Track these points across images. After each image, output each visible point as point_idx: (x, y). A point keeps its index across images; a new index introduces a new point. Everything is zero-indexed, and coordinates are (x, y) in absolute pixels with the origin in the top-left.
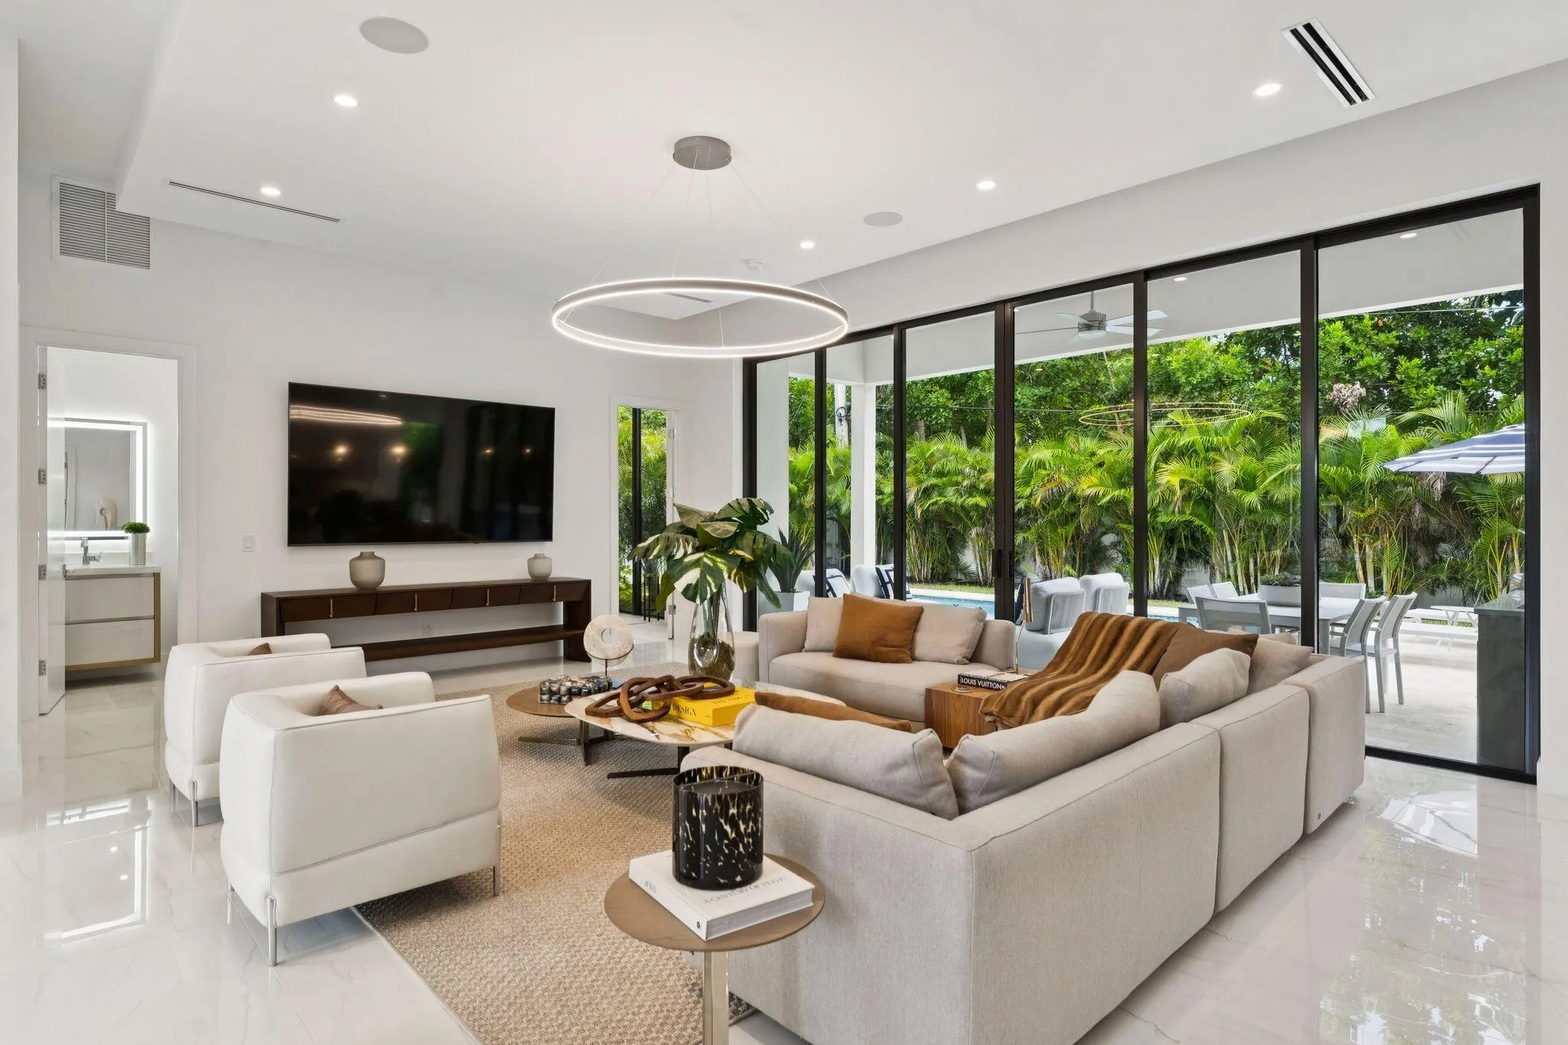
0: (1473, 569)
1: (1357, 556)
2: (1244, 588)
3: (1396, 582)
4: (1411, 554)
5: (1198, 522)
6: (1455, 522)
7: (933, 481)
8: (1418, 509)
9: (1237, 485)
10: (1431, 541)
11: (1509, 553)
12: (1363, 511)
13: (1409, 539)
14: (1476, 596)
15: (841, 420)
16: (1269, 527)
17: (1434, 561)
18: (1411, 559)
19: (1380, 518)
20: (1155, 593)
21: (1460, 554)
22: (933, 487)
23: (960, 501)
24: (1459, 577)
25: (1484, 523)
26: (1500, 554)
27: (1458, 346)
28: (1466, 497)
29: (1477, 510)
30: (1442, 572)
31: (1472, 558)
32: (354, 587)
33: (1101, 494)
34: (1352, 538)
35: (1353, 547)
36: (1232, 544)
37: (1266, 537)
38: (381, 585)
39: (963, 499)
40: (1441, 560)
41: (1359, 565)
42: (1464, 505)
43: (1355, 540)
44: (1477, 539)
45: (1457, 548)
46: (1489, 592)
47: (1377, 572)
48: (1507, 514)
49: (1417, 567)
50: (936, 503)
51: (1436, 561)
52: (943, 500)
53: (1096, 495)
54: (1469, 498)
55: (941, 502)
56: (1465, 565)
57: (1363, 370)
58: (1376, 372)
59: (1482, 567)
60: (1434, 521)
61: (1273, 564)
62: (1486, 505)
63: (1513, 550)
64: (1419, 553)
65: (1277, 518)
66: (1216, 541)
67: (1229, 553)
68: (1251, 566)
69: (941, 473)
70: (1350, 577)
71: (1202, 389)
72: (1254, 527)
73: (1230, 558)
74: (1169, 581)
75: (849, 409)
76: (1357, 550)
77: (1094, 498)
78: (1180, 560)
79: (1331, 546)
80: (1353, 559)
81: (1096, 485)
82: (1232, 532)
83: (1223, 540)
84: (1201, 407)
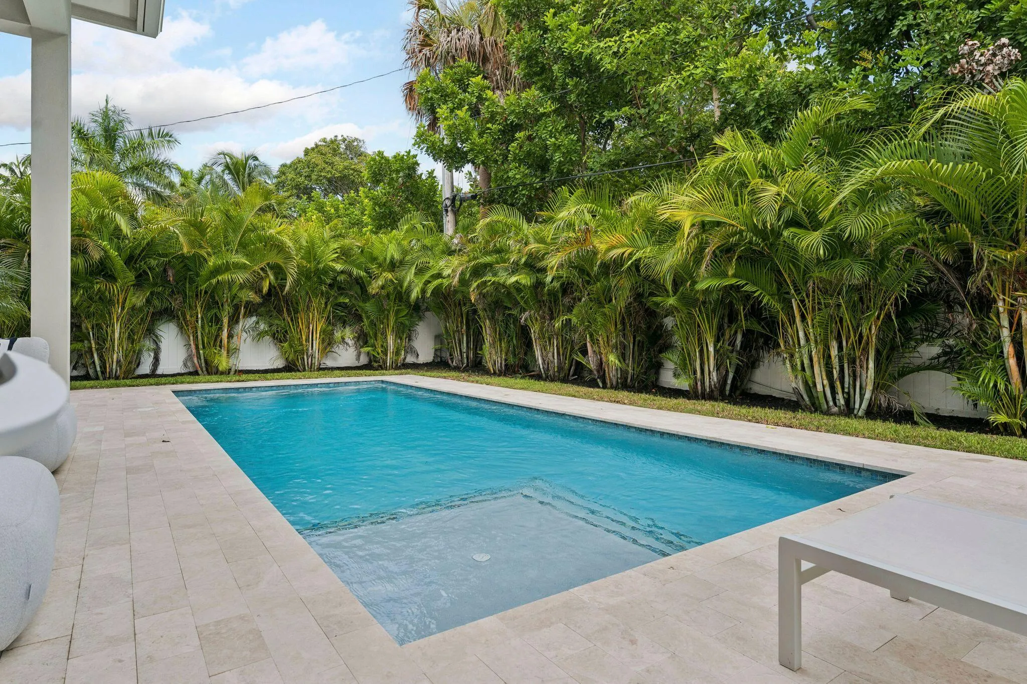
1: (1005, 333)
2: (824, 386)
5: (749, 288)
12: (1012, 249)
15: (447, 211)
16: (853, 288)
20: (712, 391)
33: (626, 255)
34: (995, 301)
35: (998, 318)
36: (803, 318)
37: (853, 308)
41: (1009, 348)
43: (1000, 304)
53: (620, 258)
61: (866, 351)
65: (857, 272)
66: (782, 316)
67: (801, 334)
68: (834, 352)
69: (499, 251)
70: (993, 370)
71: (770, 106)
72: (828, 289)
73: (802, 342)
74: (731, 376)
75: (453, 200)
76: (1005, 322)
77: (618, 262)
78: (745, 346)
79: (964, 320)
80: (998, 337)
81: (623, 246)
82: (802, 301)
83: (794, 317)
84: (770, 131)
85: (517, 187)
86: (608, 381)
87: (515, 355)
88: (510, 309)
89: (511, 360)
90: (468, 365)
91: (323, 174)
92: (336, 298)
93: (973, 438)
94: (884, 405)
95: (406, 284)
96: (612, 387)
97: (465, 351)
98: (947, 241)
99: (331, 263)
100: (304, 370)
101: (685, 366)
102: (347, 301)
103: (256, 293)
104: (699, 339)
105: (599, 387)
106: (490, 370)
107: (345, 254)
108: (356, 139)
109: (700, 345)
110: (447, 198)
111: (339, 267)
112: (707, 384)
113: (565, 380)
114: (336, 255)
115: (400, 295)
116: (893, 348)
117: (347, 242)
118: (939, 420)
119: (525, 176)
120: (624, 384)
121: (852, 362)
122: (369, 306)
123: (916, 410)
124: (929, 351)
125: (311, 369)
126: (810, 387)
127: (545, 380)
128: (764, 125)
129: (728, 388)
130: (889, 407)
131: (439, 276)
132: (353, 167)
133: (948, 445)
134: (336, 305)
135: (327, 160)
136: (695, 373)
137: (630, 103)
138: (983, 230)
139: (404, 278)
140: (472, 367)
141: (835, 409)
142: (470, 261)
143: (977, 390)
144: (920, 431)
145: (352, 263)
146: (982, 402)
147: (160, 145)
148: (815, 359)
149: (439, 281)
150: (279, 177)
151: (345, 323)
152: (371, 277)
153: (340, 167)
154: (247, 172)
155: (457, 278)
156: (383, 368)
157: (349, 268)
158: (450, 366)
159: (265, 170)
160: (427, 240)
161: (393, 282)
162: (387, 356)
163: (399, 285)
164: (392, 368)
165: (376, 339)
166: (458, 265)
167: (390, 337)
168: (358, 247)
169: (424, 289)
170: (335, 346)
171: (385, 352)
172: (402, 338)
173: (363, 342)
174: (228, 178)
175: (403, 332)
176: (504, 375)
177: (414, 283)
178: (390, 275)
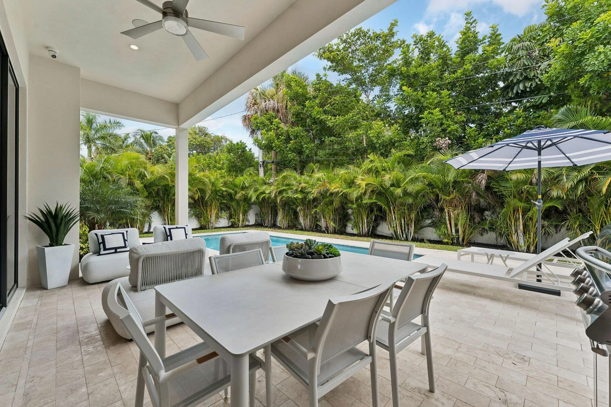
0: (501, 224)
1: (447, 218)
2: (400, 232)
3: (465, 230)
4: (472, 217)
5: (379, 203)
6: (492, 201)
7: (284, 188)
8: (474, 194)
9: (392, 185)
10: (481, 210)
11: (517, 215)
12: (449, 196)
13: (471, 209)
14: (503, 237)
15: (261, 167)
16: (408, 204)
17: (482, 220)
18: (472, 218)
19: (457, 200)
20: (365, 234)
21: (494, 217)
22: (284, 190)
23: (293, 196)
24: (494, 227)
25: (506, 201)
26: (514, 216)
27: (493, 122)
28: (497, 189)
29: (502, 195)
30: (486, 225)
31: (501, 218)
33: (340, 191)
34: (445, 209)
35: (445, 214)
36: (394, 213)
37: (408, 209)
40: (486, 219)
41: (448, 222)
42: (496, 192)
43: (446, 210)
44: (503, 209)
45: (493, 213)
46: (509, 235)
47: (456, 225)
48: (517, 196)
49: (474, 223)
50: (284, 197)
51: (483, 220)
52: (287, 195)
53: (338, 192)
54: (498, 189)
55: (286, 197)
56: (497, 222)
57: (450, 132)
58: (455, 133)
59: (505, 223)
60: (482, 200)
61: (411, 222)
62: (507, 192)
63: (519, 214)
64: (475, 216)
65: (410, 200)
66: (388, 211)
67: (393, 217)
68: (403, 222)
69: (288, 185)
70: (444, 227)
71: (384, 145)
72: (402, 204)
73: (394, 219)
74: (371, 229)
75: (263, 162)
76: (447, 215)
77: (337, 193)
78: (376, 220)
79: (437, 213)
80: (445, 219)
81: (338, 188)
82: (394, 207)
83: (391, 211)
84: (383, 153)
85: (291, 160)
86: (329, 231)
87: (292, 222)
88: (292, 206)
89: (290, 224)
90: (271, 225)
91: (192, 143)
92: (221, 200)
93: (439, 246)
94: (417, 237)
95: (249, 195)
96: (331, 233)
97: (270, 220)
98: (433, 193)
99: (221, 188)
100: (209, 229)
101: (356, 226)
102: (225, 202)
103: (192, 199)
104: (362, 218)
105: (326, 233)
106: (282, 228)
107: (225, 184)
108: (204, 127)
109: (362, 219)
110: (261, 162)
111: (224, 189)
112: (364, 232)
113: (312, 231)
114: (223, 184)
115: (246, 199)
116: (418, 221)
117: (225, 179)
118: (431, 241)
119: (295, 157)
120: (335, 232)
121: (408, 225)
122: (234, 204)
123: (425, 239)
124: (428, 221)
125: (212, 228)
126: (396, 232)
127: (305, 231)
128: (381, 151)
129: (370, 233)
130: (418, 238)
131: (263, 193)
132: (205, 140)
133: (433, 248)
134: (221, 203)
135: (193, 137)
136: (360, 228)
137: (334, 136)
138: (441, 190)
139: (249, 193)
140: (273, 226)
141: (403, 239)
142: (277, 189)
143: (440, 233)
144: (426, 245)
145: (228, 187)
146: (441, 236)
147: (115, 127)
148: (397, 224)
149: (264, 195)
150: (168, 142)
151: (224, 209)
152: (236, 193)
153: (199, 140)
154: (152, 139)
155: (273, 195)
156: (238, 227)
157: (227, 189)
158: (263, 226)
159: (161, 139)
160: (255, 178)
161: (244, 195)
162: (239, 222)
163: (247, 196)
164: (241, 227)
165: (235, 216)
166: (273, 190)
167: (241, 215)
168: (230, 181)
169: (257, 198)
170: (220, 219)
171: (239, 221)
172: (244, 216)
173: (230, 217)
174: (143, 141)
175: (245, 213)
176: (288, 229)
177: (253, 195)
178: (244, 192)
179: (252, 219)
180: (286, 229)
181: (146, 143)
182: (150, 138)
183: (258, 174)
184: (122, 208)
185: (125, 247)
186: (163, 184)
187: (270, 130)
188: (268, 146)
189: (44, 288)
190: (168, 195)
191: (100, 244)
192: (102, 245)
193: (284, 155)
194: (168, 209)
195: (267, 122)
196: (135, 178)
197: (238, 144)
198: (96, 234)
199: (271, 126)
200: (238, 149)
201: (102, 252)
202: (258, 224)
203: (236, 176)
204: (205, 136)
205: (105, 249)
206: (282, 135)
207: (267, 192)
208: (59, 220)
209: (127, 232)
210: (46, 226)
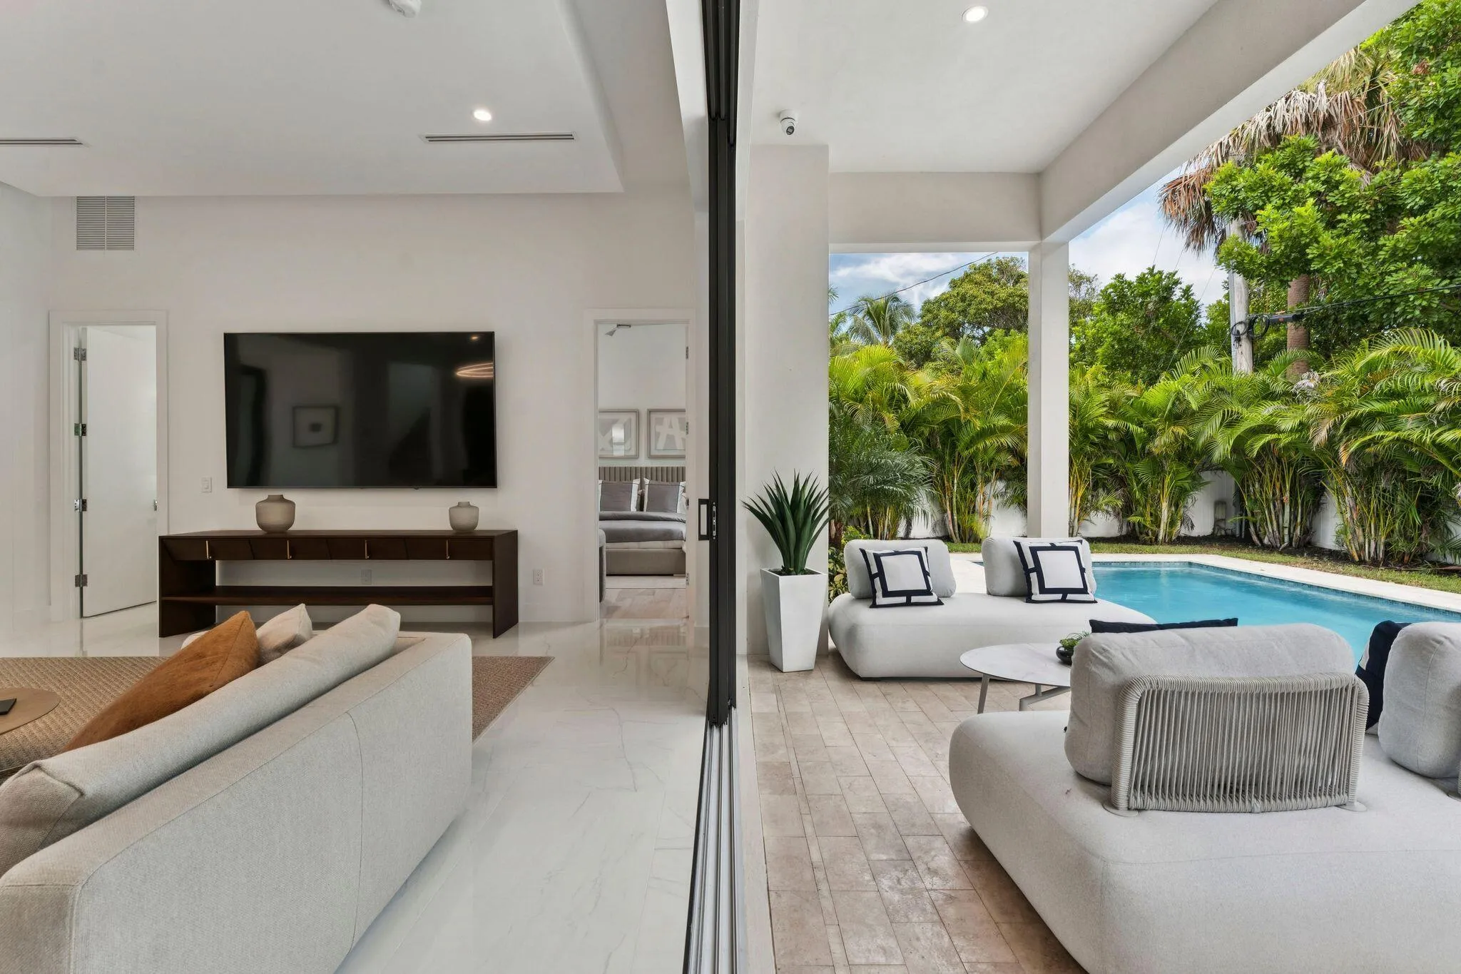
7: (1378, 406)
15: (1238, 340)
22: (1373, 416)
23: (1428, 438)
32: (260, 529)
38: (291, 529)
39: (1437, 432)
50: (1374, 441)
52: (1391, 435)
55: (1386, 440)
69: (1397, 395)
75: (1251, 324)
85: (1404, 295)
89: (1401, 546)
90: (1290, 544)
91: (983, 306)
92: (1099, 458)
95: (1202, 440)
97: (1286, 525)
99: (1101, 419)
102: (1111, 461)
103: (1014, 456)
106: (1353, 558)
107: (1114, 408)
110: (1240, 323)
111: (1111, 423)
114: (1105, 409)
115: (1190, 453)
117: (1116, 392)
122: (1141, 468)
131: (1268, 428)
132: (1019, 293)
134: (1098, 466)
135: (986, 290)
139: (1197, 436)
140: (1298, 547)
142: (1340, 412)
145: (1123, 416)
149: (1270, 437)
150: (922, 317)
151: (1104, 487)
152: (1152, 433)
153: (1003, 295)
154: (887, 316)
155: (1323, 435)
156: (1154, 541)
157: (1121, 423)
158: (1254, 544)
159: (908, 310)
160: (1220, 380)
161: (1184, 438)
162: (1159, 526)
163: (1193, 444)
164: (1164, 542)
165: (1145, 507)
166: (1320, 417)
167: (1165, 505)
168: (1129, 398)
169: (1238, 448)
170: (1093, 513)
171: (1157, 522)
172: (1177, 506)
173: (1127, 509)
174: (869, 323)
175: (1178, 498)
176: (1386, 565)
177: (1219, 439)
178: (1181, 431)
179: (1201, 518)
180: (1375, 563)
181: (876, 326)
182: (885, 312)
183: (1227, 368)
184: (885, 482)
185: (928, 592)
186: (941, 418)
187: (1299, 200)
188: (1283, 261)
189: (776, 667)
190: (954, 446)
191: (872, 577)
192: (877, 581)
193: (1360, 282)
194: (953, 482)
195: (1284, 177)
196: (884, 409)
197: (1142, 279)
198: (863, 552)
199: (1302, 186)
200: (1146, 294)
201: (881, 600)
202: (1227, 536)
203: (1152, 381)
204: (1016, 282)
205: (887, 594)
206: (1351, 207)
207: (1287, 424)
208: (801, 515)
209: (926, 549)
210: (778, 524)
